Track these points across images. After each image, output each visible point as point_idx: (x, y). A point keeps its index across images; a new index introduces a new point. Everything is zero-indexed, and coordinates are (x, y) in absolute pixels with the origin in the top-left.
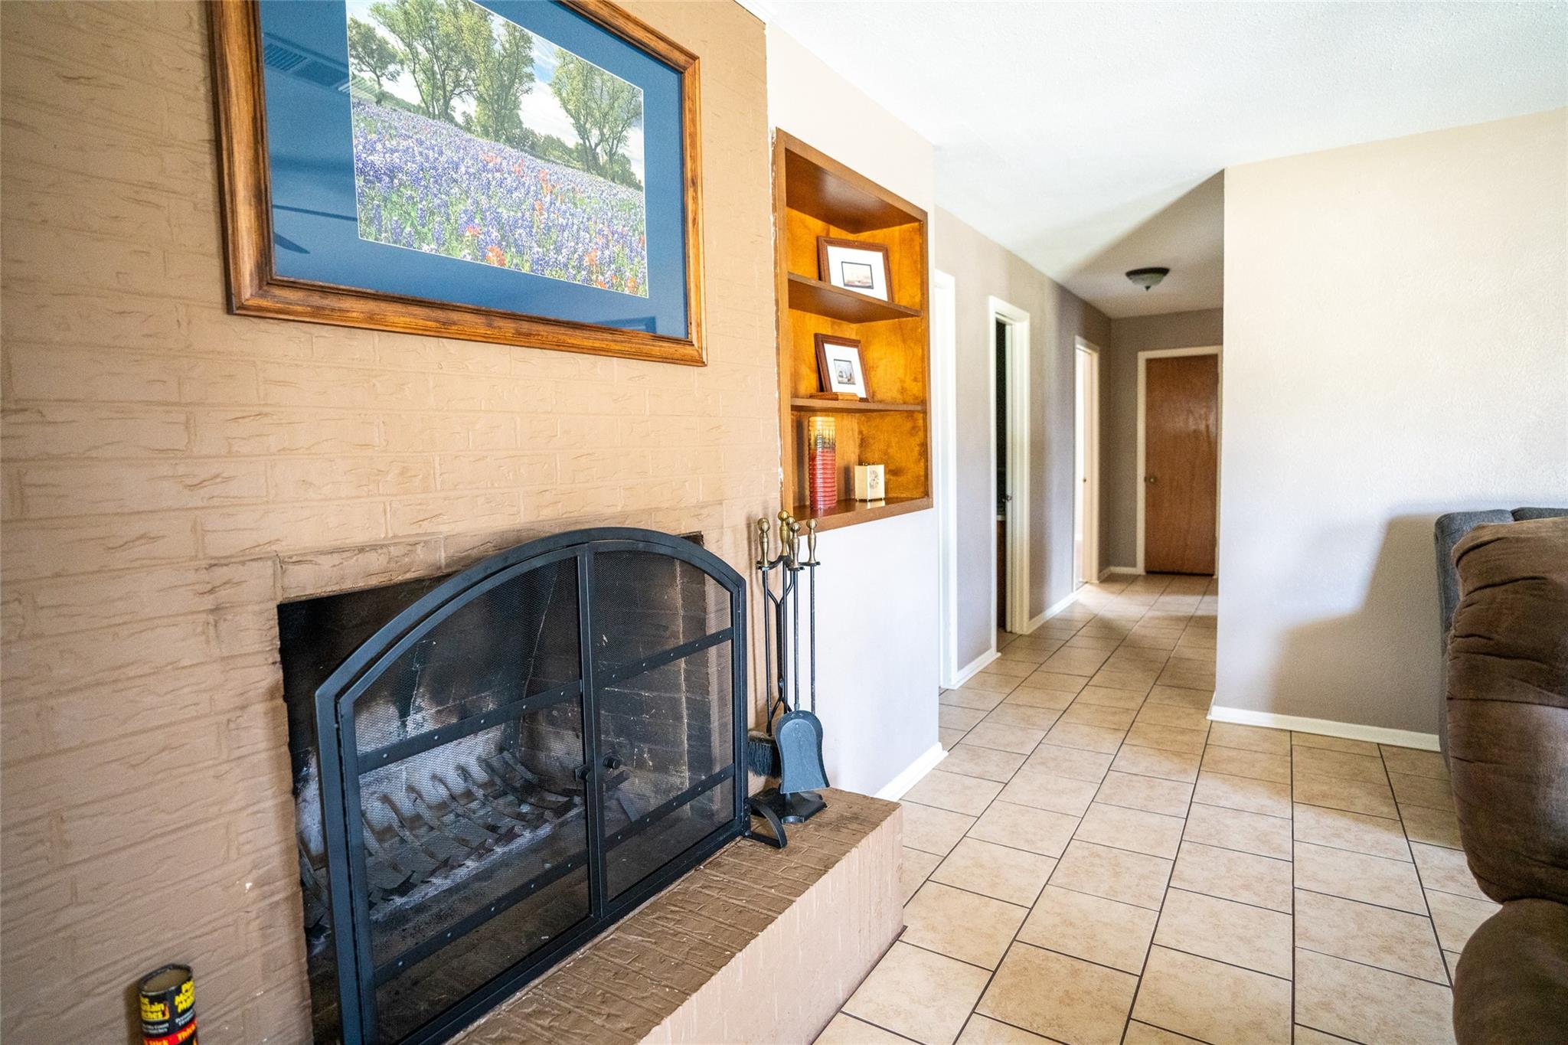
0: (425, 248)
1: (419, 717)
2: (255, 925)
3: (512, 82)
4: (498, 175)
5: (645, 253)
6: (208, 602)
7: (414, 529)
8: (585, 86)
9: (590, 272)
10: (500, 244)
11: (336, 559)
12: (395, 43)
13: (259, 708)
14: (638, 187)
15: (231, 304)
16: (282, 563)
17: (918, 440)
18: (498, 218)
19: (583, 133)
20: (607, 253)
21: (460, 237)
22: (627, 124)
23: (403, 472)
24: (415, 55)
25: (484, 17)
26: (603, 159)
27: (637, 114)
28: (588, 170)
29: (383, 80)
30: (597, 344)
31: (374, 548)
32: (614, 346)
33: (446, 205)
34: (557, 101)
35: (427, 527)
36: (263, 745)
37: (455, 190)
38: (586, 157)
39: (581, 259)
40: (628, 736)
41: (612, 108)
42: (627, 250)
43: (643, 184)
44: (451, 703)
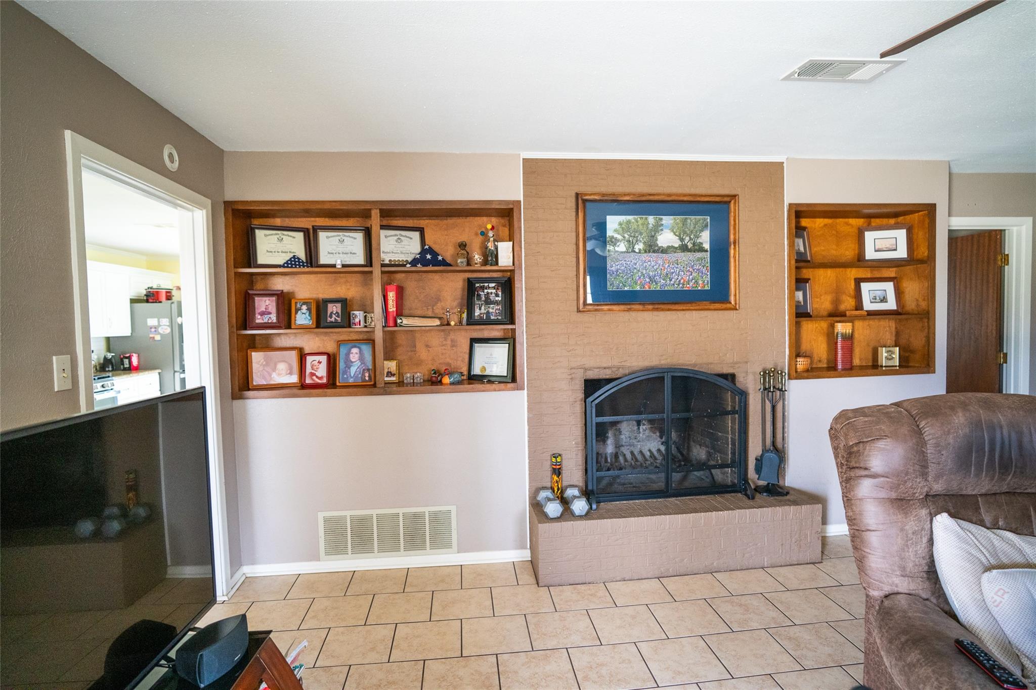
0: (626, 289)
1: (644, 427)
2: (574, 453)
3: (655, 234)
4: (649, 263)
5: (709, 273)
6: (570, 377)
7: (619, 364)
8: (683, 225)
9: (683, 284)
10: (649, 283)
11: (598, 370)
12: (619, 237)
13: (579, 403)
14: (707, 251)
15: (579, 311)
16: (586, 370)
17: (925, 334)
18: (649, 275)
19: (682, 240)
20: (691, 277)
21: (636, 284)
22: (702, 231)
23: (617, 349)
24: (624, 237)
25: (646, 219)
26: (690, 245)
27: (706, 226)
28: (684, 252)
29: (616, 248)
30: (684, 308)
31: (608, 368)
32: (692, 308)
33: (632, 275)
34: (672, 233)
35: (623, 364)
36: (579, 412)
37: (635, 271)
38: (684, 248)
39: (680, 281)
40: (714, 450)
41: (695, 228)
42: (700, 274)
43: (709, 250)
44: (656, 426)
